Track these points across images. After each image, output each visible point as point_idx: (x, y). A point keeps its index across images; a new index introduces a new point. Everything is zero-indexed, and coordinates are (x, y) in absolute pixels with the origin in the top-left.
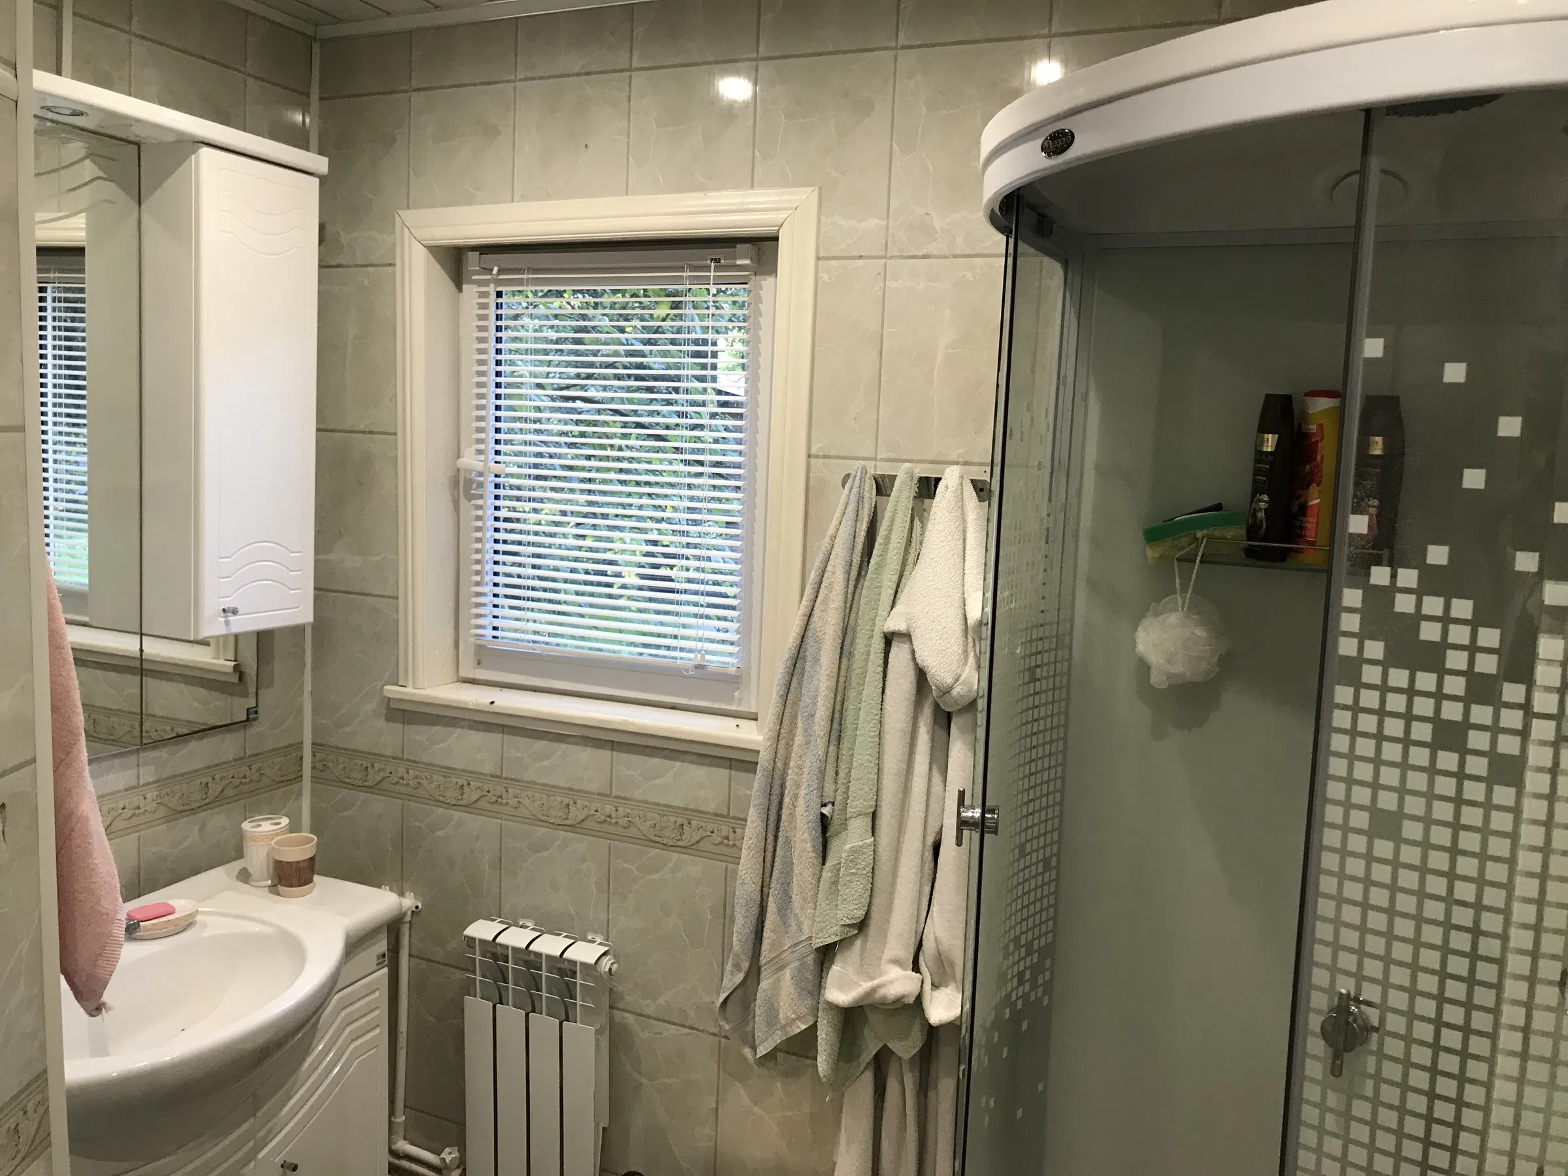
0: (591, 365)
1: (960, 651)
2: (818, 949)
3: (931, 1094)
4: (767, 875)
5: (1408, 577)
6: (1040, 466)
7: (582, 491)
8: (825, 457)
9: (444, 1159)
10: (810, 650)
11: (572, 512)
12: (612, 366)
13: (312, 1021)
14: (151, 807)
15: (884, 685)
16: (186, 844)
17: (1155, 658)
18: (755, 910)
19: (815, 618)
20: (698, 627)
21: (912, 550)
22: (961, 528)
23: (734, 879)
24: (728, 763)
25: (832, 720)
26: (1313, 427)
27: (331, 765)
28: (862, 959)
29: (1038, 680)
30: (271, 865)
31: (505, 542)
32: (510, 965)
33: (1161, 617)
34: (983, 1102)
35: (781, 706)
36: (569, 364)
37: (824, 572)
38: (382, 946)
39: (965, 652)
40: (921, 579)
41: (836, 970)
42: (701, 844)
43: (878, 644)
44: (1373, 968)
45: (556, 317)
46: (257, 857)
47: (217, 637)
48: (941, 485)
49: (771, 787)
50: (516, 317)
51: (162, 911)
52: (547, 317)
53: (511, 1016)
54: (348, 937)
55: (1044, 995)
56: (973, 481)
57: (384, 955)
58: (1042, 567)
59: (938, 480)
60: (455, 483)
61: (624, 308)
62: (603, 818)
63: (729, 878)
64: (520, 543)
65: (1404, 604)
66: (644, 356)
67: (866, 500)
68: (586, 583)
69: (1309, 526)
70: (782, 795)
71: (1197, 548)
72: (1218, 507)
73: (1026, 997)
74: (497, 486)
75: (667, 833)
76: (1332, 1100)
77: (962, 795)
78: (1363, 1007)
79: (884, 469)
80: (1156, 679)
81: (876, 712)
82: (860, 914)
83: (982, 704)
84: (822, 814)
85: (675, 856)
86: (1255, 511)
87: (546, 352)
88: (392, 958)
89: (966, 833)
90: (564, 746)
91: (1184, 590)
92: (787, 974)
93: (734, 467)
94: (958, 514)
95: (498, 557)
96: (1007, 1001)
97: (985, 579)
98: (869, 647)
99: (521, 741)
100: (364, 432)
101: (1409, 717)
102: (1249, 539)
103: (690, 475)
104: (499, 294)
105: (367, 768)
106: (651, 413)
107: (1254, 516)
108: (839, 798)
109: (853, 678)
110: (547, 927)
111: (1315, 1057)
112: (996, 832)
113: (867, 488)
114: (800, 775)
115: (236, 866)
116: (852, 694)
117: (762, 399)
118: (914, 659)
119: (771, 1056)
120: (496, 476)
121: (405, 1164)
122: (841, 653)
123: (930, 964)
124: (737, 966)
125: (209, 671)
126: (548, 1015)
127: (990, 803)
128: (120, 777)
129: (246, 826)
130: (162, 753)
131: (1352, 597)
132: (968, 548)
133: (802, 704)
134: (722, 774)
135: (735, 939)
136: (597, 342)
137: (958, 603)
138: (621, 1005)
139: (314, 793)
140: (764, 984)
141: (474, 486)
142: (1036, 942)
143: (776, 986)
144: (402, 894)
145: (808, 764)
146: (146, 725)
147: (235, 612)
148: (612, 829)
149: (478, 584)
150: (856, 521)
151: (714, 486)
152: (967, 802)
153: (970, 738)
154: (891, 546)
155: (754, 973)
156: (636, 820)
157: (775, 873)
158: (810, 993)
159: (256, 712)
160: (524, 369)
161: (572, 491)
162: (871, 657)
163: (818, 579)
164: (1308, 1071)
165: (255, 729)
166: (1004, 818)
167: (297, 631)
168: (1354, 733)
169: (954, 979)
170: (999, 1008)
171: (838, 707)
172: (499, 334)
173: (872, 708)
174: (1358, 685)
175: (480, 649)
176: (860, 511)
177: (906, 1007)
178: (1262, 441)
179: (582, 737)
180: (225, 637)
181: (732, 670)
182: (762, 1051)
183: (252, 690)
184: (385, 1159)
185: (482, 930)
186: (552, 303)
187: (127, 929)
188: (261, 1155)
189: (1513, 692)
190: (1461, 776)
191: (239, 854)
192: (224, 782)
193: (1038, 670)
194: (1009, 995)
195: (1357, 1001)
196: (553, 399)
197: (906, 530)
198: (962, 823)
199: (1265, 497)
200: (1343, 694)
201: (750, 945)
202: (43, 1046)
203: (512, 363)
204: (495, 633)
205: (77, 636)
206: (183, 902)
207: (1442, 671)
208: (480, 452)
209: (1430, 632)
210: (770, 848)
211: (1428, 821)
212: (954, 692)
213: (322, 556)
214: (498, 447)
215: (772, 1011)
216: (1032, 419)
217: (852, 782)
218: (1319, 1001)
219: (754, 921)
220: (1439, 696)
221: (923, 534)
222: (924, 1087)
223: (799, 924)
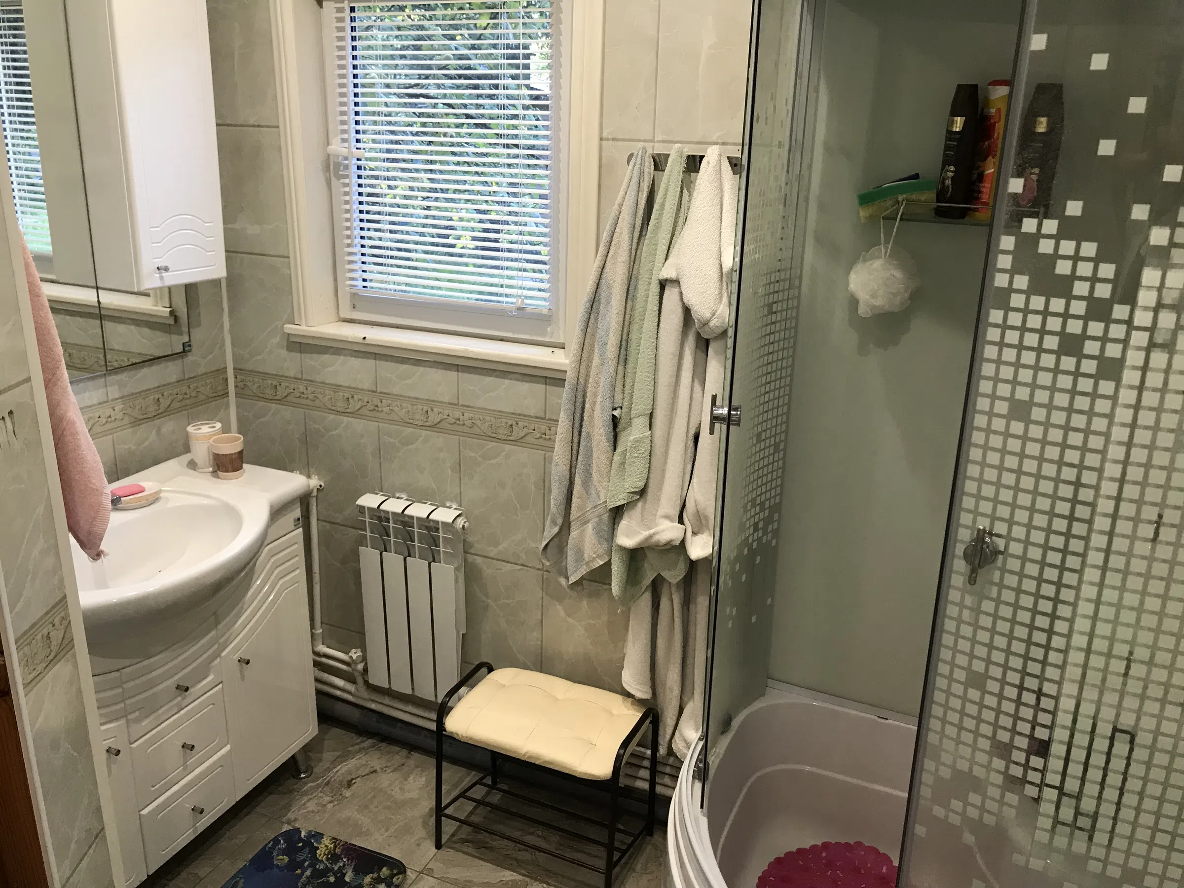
0: (429, 67)
1: (717, 293)
2: (611, 510)
3: (692, 607)
4: (574, 459)
5: (1051, 226)
6: (780, 145)
7: (426, 171)
8: (614, 140)
9: (351, 657)
10: (603, 294)
11: (418, 188)
12: (445, 67)
13: (251, 564)
14: (120, 416)
15: (659, 320)
16: (147, 443)
17: (863, 296)
18: (566, 483)
19: (606, 270)
20: (519, 278)
21: (681, 215)
22: (719, 196)
23: (550, 463)
24: (543, 380)
25: (620, 348)
26: (993, 111)
27: (249, 384)
28: (642, 516)
29: (775, 313)
30: (211, 458)
31: (368, 212)
32: (391, 525)
33: (868, 263)
34: (727, 610)
35: (582, 337)
36: (412, 67)
37: (613, 232)
38: (297, 513)
39: (721, 294)
40: (688, 237)
41: (624, 523)
42: (526, 438)
43: (655, 289)
44: (1004, 511)
45: (399, 28)
46: (201, 452)
47: (155, 289)
48: (704, 161)
49: (576, 397)
50: (368, 28)
51: (135, 490)
52: (392, 29)
53: (393, 560)
54: (272, 507)
55: (773, 539)
56: (729, 158)
57: (299, 519)
58: (780, 226)
59: (702, 157)
60: (327, 168)
61: (453, 19)
62: (453, 421)
63: (547, 461)
64: (379, 213)
65: (1046, 247)
66: (469, 59)
67: (646, 175)
68: (433, 244)
69: (984, 190)
70: (584, 403)
71: (898, 210)
72: (916, 176)
73: (759, 539)
74: (359, 168)
75: (501, 431)
76: (969, 600)
77: (714, 398)
78: (994, 538)
79: (660, 149)
80: (862, 310)
81: (652, 340)
82: (641, 484)
83: (731, 332)
84: (614, 416)
85: (507, 447)
86: (944, 179)
87: (392, 57)
88: (305, 521)
89: (717, 426)
90: (422, 369)
91: (887, 242)
92: (590, 526)
93: (543, 149)
94: (717, 184)
95: (363, 225)
96: (745, 543)
97: (736, 235)
98: (648, 291)
99: (391, 365)
100: (254, 126)
101: (1042, 332)
102: (938, 201)
103: (509, 156)
104: (352, 9)
105: (276, 387)
106: (478, 106)
107: (943, 183)
108: (626, 404)
109: (636, 315)
110: (417, 497)
111: (958, 573)
112: (738, 425)
113: (647, 165)
114: (597, 388)
115: (186, 458)
116: (635, 327)
117: (564, 93)
118: (682, 299)
119: (578, 583)
120: (358, 160)
121: (324, 660)
122: (627, 297)
123: (691, 518)
124: (554, 522)
125: (152, 316)
126: (420, 558)
127: (734, 403)
128: (94, 394)
129: (190, 429)
130: (123, 377)
131: (1007, 242)
132: (724, 211)
133: (598, 336)
134: (540, 388)
135: (552, 503)
136: (432, 48)
137: (716, 256)
138: (472, 551)
139: (238, 406)
140: (574, 534)
141: (342, 168)
142: (767, 503)
143: (582, 535)
144: (309, 477)
145: (602, 380)
146: (109, 357)
147: (166, 269)
148: (460, 428)
149: (349, 246)
150: (638, 191)
151: (529, 165)
152: (718, 403)
153: (723, 358)
154: (665, 212)
155: (566, 526)
156: (478, 423)
157: (580, 458)
158: (607, 541)
159: (190, 346)
160: (374, 72)
161: (417, 171)
162: (650, 299)
163: (608, 239)
164: (953, 582)
165: (190, 358)
166: (746, 415)
167: (216, 283)
168: (1001, 344)
169: (709, 529)
170: (740, 548)
171: (625, 337)
172: (354, 43)
173: (650, 337)
174: (1007, 309)
175: (354, 295)
176: (641, 184)
177: (675, 547)
178: (952, 123)
179: (435, 362)
180: (161, 288)
181: (545, 311)
182: (572, 579)
183: (185, 329)
184: (311, 657)
185: (369, 501)
186: (396, 17)
187: (113, 501)
188: (223, 654)
189: (1120, 311)
190: (1077, 374)
191: (187, 449)
192: (171, 398)
193: (775, 305)
194: (747, 539)
195: (991, 534)
196: (399, 96)
197: (677, 199)
198: (714, 419)
199: (952, 168)
200: (996, 316)
201: (563, 507)
202: (62, 581)
203: (364, 67)
204: (365, 284)
205: (51, 291)
206: (150, 483)
207: (1069, 296)
208: (344, 140)
209: (1063, 268)
210: (576, 440)
211: (1050, 407)
212: (712, 324)
213: (229, 226)
214: (358, 136)
215: (580, 552)
216: (775, 107)
217: (636, 392)
218: (964, 536)
219: (566, 492)
220: (1066, 316)
221: (690, 201)
222: (687, 602)
223: (598, 494)
